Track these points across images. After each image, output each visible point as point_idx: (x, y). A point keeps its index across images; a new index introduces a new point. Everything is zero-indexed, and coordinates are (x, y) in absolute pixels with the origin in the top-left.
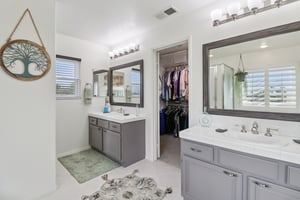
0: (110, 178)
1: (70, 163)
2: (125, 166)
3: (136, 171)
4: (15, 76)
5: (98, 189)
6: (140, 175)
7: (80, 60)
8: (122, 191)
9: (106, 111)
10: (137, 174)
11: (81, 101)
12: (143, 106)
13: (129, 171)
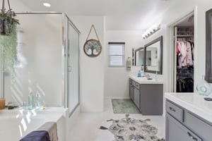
0: (129, 117)
1: (115, 103)
2: (144, 115)
3: (149, 120)
4: (88, 55)
5: (120, 119)
6: (149, 123)
7: (124, 43)
8: (131, 125)
9: (139, 76)
10: (148, 122)
11: (124, 69)
12: (161, 74)
13: (144, 118)
